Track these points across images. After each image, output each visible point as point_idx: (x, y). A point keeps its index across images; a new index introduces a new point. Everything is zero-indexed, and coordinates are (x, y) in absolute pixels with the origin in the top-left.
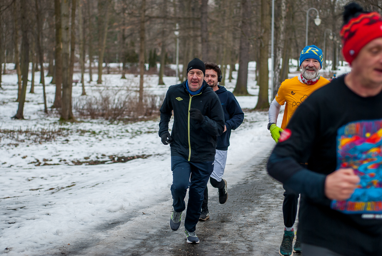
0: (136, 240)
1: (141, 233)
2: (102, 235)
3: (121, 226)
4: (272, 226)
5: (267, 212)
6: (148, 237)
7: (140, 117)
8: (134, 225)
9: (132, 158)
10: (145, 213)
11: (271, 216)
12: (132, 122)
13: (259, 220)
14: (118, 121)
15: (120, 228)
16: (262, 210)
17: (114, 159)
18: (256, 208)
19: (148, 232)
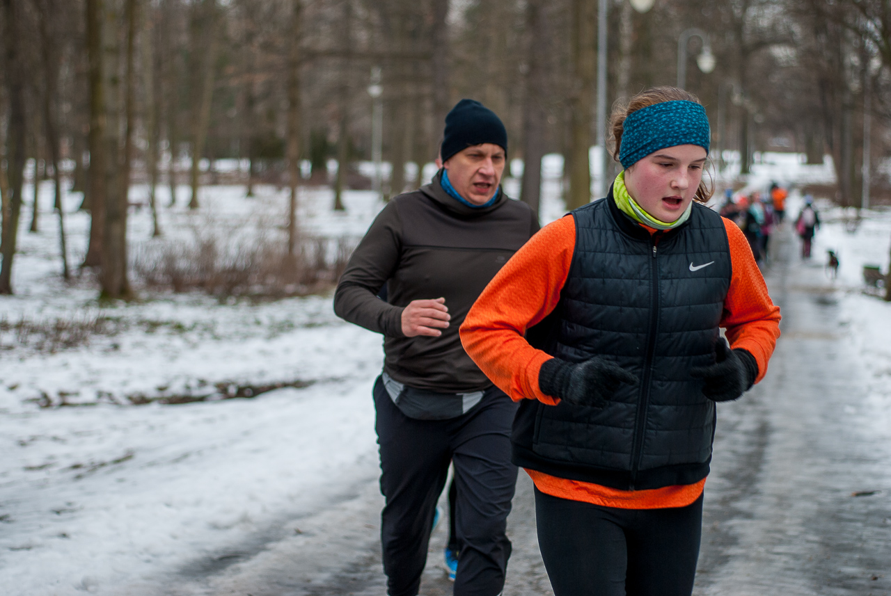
1: (292, 582)
2: (195, 590)
3: (240, 565)
8: (275, 562)
10: (301, 529)
12: (272, 300)
14: (237, 296)
15: (238, 570)
17: (226, 390)
19: (309, 581)
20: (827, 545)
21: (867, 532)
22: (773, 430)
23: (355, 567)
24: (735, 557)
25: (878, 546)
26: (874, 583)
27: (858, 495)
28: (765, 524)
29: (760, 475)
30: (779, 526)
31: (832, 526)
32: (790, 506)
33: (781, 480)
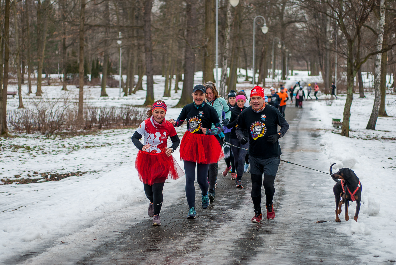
3: (33, 258)
4: (204, 255)
5: (199, 238)
7: (79, 131)
8: (49, 257)
9: (66, 175)
10: (64, 242)
11: (204, 243)
12: (70, 136)
13: (191, 247)
14: (55, 135)
15: (32, 261)
16: (195, 236)
17: (46, 177)
18: (189, 234)
20: (302, 246)
21: (321, 239)
23: (85, 259)
24: (260, 252)
25: (325, 246)
26: (321, 263)
27: (319, 222)
28: (277, 236)
30: (282, 237)
31: (306, 237)
32: (288, 228)
33: (286, 216)
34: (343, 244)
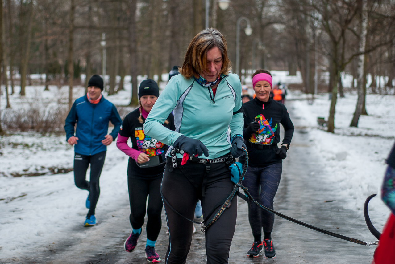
0: (115, 239)
1: (118, 232)
2: (81, 235)
6: (125, 235)
10: (114, 215)
14: (49, 133)
17: (53, 170)
19: (124, 232)
20: (318, 218)
21: (332, 214)
22: (289, 180)
25: (337, 218)
26: (338, 230)
27: (327, 202)
28: (293, 212)
29: (287, 196)
30: (298, 212)
31: (319, 212)
32: (301, 206)
33: (296, 197)
34: (352, 217)
